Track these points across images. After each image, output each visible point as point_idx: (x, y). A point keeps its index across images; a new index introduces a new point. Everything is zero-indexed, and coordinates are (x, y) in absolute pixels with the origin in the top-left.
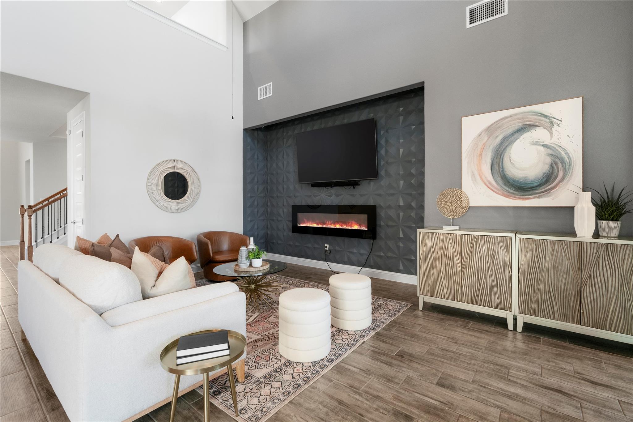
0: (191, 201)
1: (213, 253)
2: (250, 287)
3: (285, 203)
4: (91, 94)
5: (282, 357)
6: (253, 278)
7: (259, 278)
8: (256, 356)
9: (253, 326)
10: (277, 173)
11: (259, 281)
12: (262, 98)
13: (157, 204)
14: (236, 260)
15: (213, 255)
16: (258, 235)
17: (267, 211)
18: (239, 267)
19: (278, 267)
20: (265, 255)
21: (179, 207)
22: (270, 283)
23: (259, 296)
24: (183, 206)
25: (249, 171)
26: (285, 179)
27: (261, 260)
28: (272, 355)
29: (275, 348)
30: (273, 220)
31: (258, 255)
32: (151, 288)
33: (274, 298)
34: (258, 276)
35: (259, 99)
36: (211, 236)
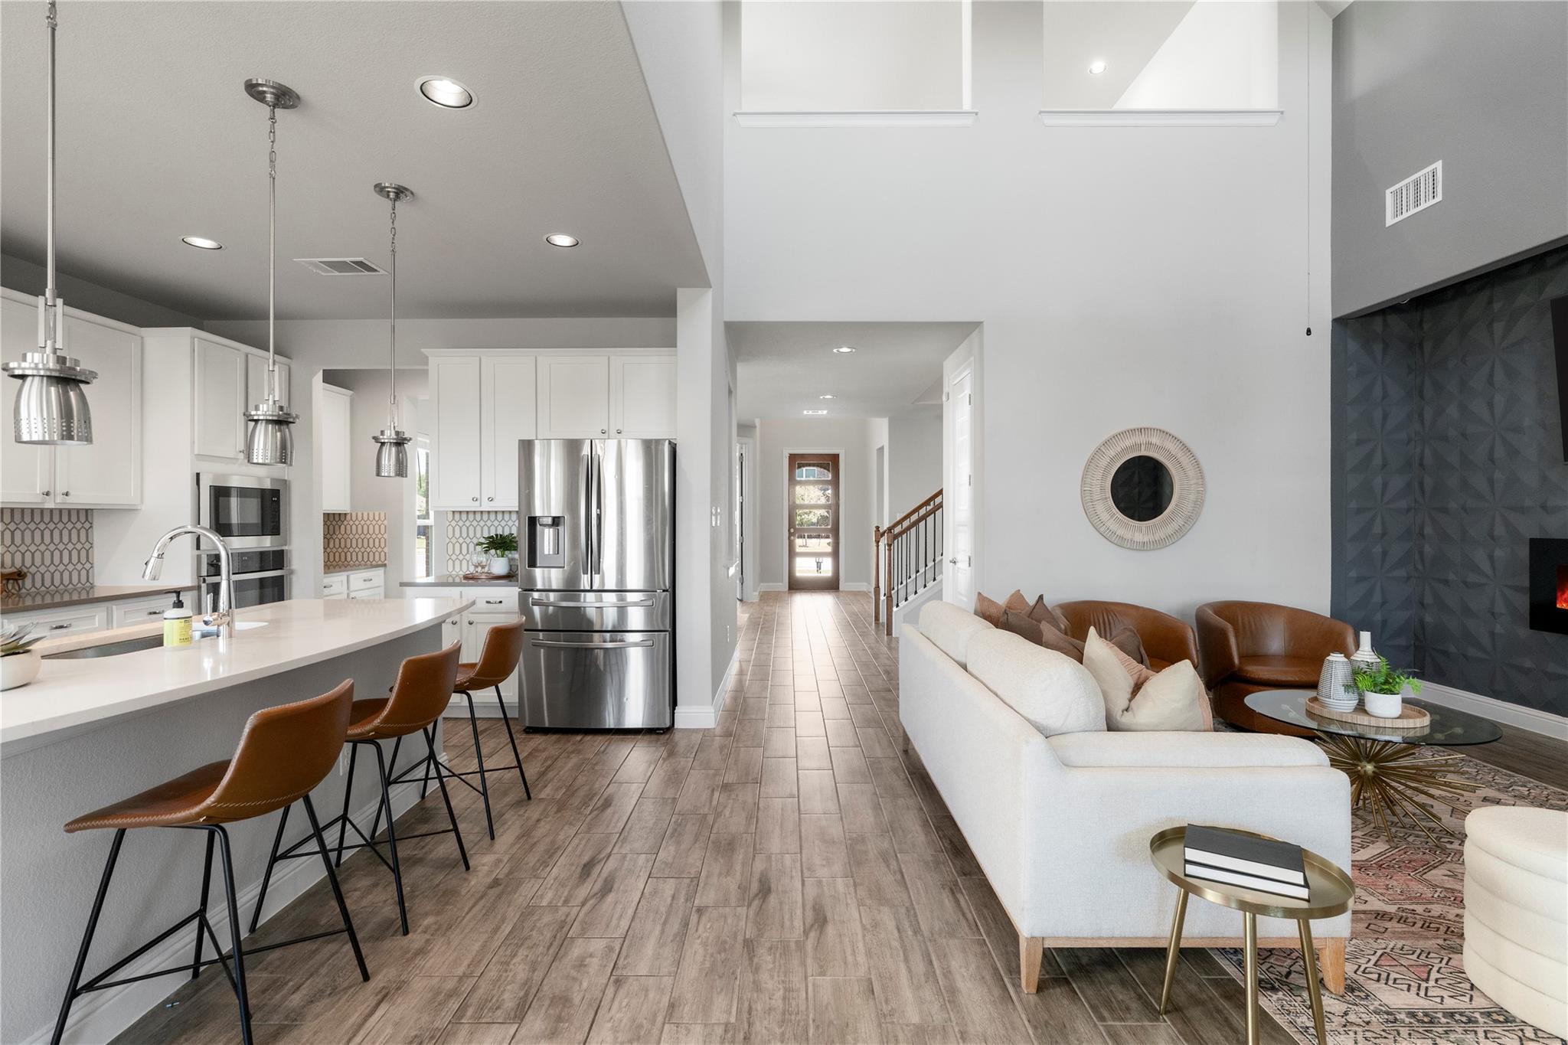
0: (1181, 522)
1: (1241, 657)
2: (1359, 768)
3: (1500, 530)
4: (984, 323)
5: (1474, 989)
6: (1369, 745)
7: (1389, 750)
8: (1379, 953)
9: (1371, 874)
10: (1464, 435)
11: (1387, 759)
12: (1400, 218)
13: (1102, 530)
14: (1314, 686)
15: (1240, 663)
16: (1384, 623)
17: (1421, 553)
18: (1323, 707)
19: (1465, 732)
20: (1414, 687)
21: (1151, 537)
22: (1433, 771)
23: (1392, 802)
24: (1161, 534)
25: (1353, 436)
26: (1500, 453)
27: (1397, 699)
28: (1438, 972)
29: (1450, 959)
30: (1446, 582)
31: (1386, 682)
32: (1123, 712)
33: (1447, 820)
34: (1387, 742)
35: (1390, 221)
36: (1230, 610)
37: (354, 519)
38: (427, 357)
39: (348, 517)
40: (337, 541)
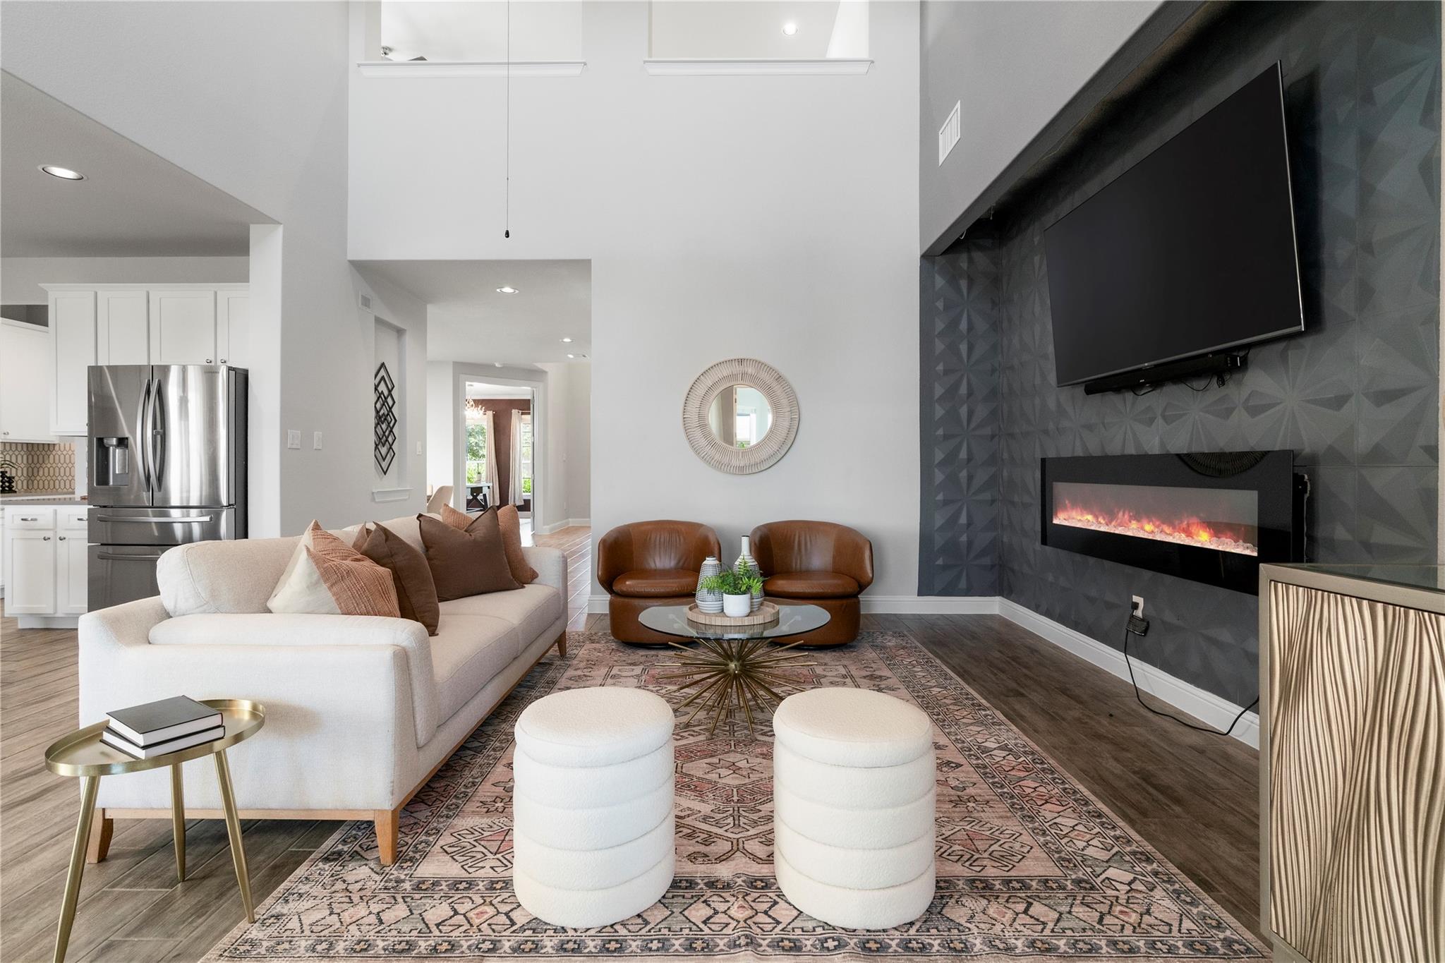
0: (775, 448)
4: (594, 262)
10: (1022, 365)
12: (945, 157)
13: (702, 455)
16: (970, 543)
17: (1002, 477)
21: (747, 462)
24: (757, 459)
25: (940, 367)
26: (1038, 379)
30: (1013, 503)
35: (941, 160)
37: (62, 449)
38: (47, 292)
39: (57, 448)
40: (46, 470)
